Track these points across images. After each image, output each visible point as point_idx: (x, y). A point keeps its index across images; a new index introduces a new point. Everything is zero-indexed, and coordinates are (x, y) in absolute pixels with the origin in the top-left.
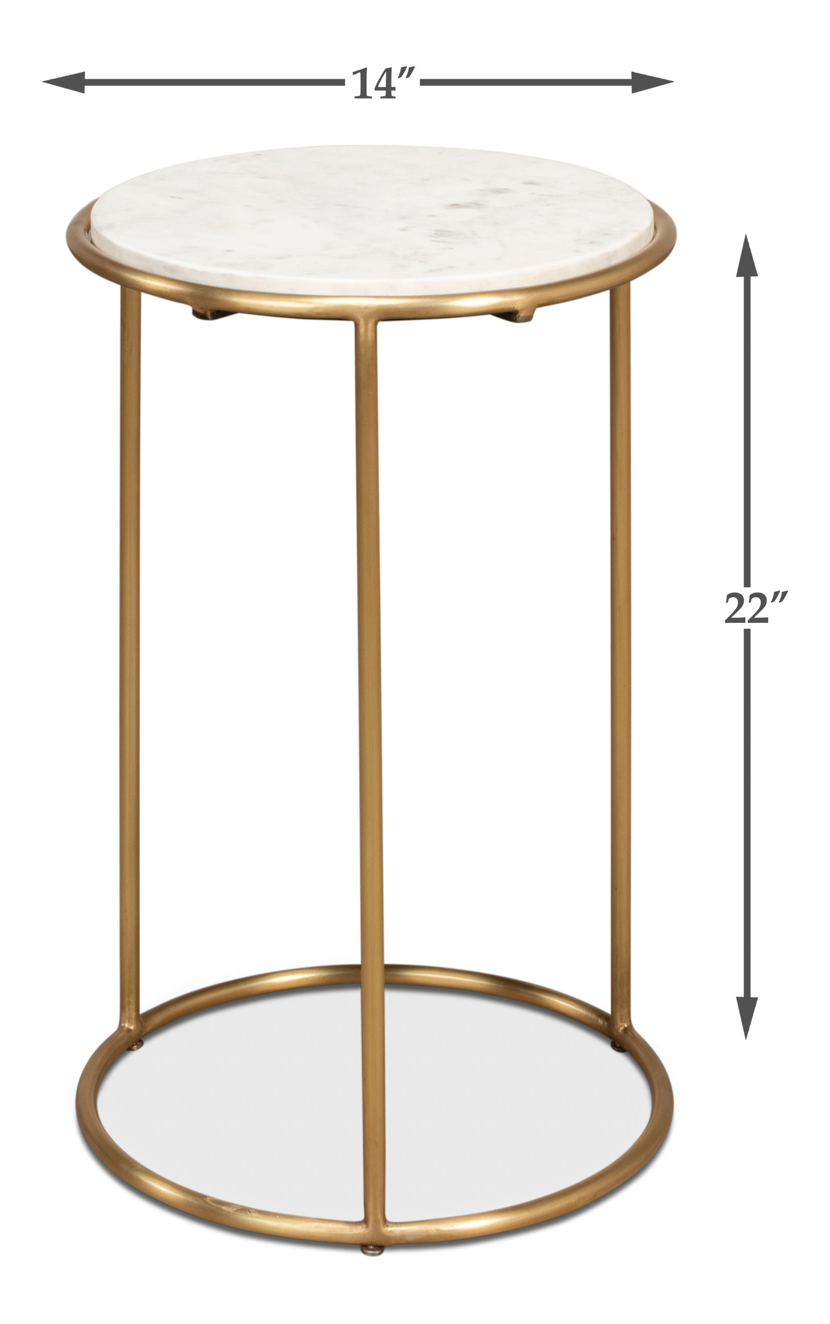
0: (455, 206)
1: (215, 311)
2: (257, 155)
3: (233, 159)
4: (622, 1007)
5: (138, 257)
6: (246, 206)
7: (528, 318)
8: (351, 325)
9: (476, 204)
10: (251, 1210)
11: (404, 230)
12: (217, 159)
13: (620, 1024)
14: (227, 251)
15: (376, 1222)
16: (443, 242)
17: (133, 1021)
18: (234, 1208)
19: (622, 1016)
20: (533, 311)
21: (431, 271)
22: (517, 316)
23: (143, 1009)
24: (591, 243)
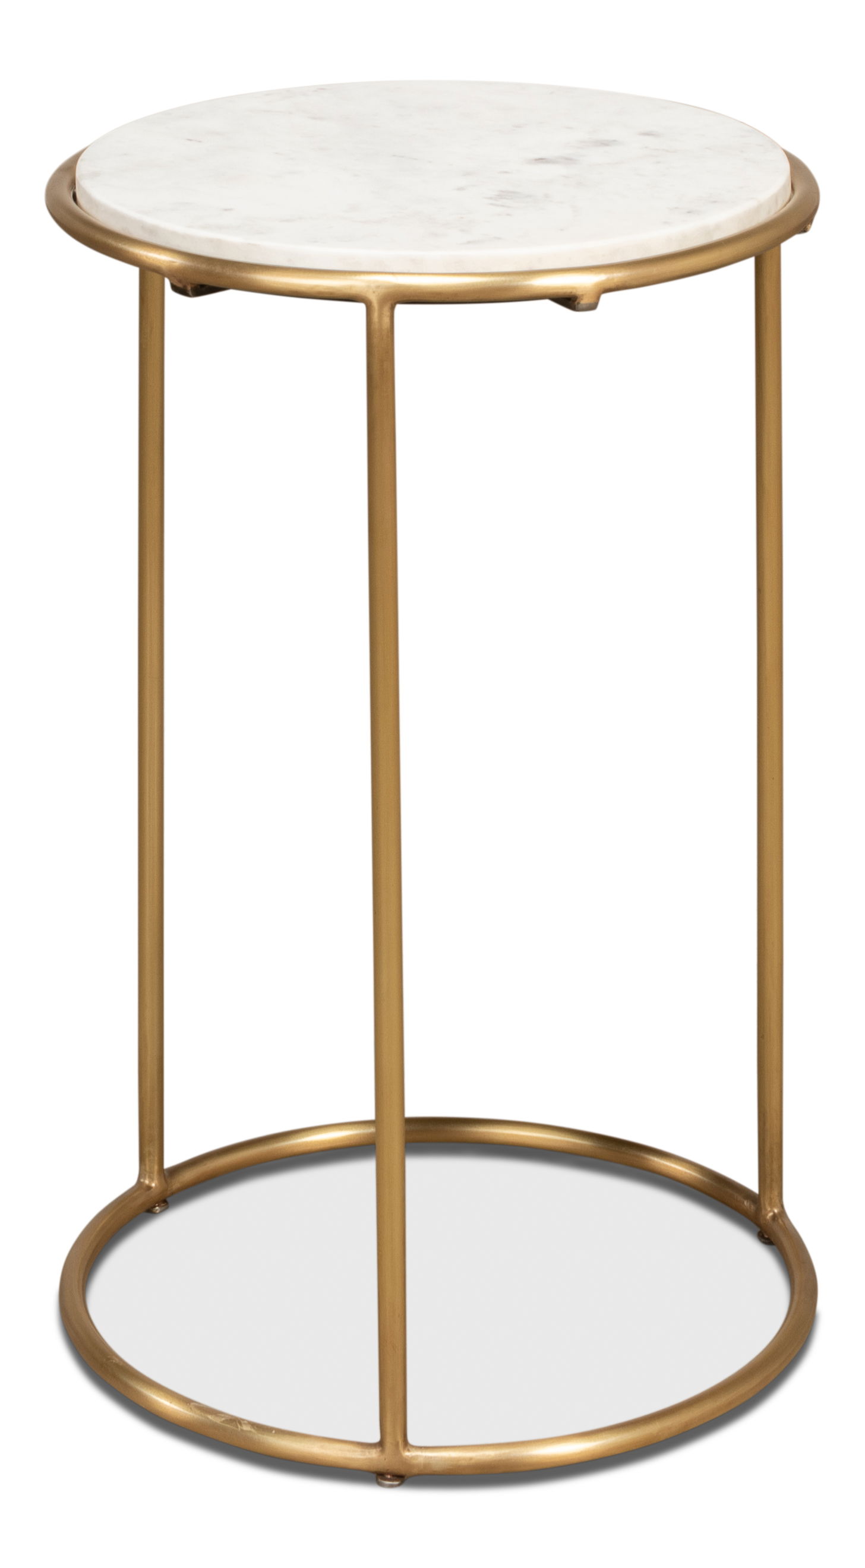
0: (541, 160)
1: (198, 285)
2: (321, 89)
3: (289, 93)
4: (771, 1188)
5: (115, 214)
6: (276, 153)
7: (593, 307)
8: (361, 307)
9: (567, 159)
10: (242, 1422)
11: (460, 189)
12: (268, 94)
13: (769, 1209)
14: (226, 210)
15: (397, 1445)
16: (503, 206)
17: (155, 1176)
18: (223, 1417)
19: (771, 1199)
20: (598, 298)
21: (469, 242)
22: (576, 303)
23: (168, 1163)
24: (689, 212)
